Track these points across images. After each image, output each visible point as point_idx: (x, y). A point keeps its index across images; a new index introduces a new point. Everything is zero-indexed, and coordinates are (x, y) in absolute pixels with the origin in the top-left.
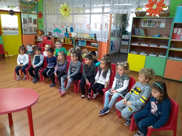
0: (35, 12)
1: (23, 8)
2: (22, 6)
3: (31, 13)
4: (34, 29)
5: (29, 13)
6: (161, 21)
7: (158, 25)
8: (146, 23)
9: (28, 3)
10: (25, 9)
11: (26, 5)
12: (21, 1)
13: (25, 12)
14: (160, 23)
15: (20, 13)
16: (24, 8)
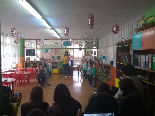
0: (96, 47)
3: (92, 48)
4: (94, 58)
9: (91, 43)
11: (89, 44)
12: (86, 42)
15: (85, 49)
16: (88, 46)
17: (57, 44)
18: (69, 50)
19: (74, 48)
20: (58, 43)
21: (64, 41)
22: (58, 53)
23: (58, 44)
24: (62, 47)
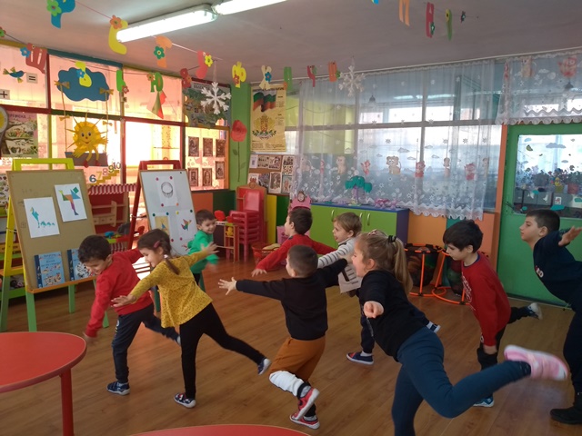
0: (223, 123)
1: (193, 112)
2: (190, 105)
3: (213, 126)
5: (209, 125)
10: (198, 115)
12: (187, 91)
13: (198, 122)
15: (182, 125)
17: (18, 75)
18: (100, 125)
19: (126, 115)
20: (21, 73)
21: (67, 64)
22: (27, 147)
23: (24, 78)
24: (53, 107)
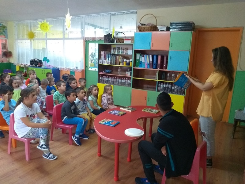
6: (128, 48)
7: (126, 52)
8: (115, 49)
14: (128, 50)
